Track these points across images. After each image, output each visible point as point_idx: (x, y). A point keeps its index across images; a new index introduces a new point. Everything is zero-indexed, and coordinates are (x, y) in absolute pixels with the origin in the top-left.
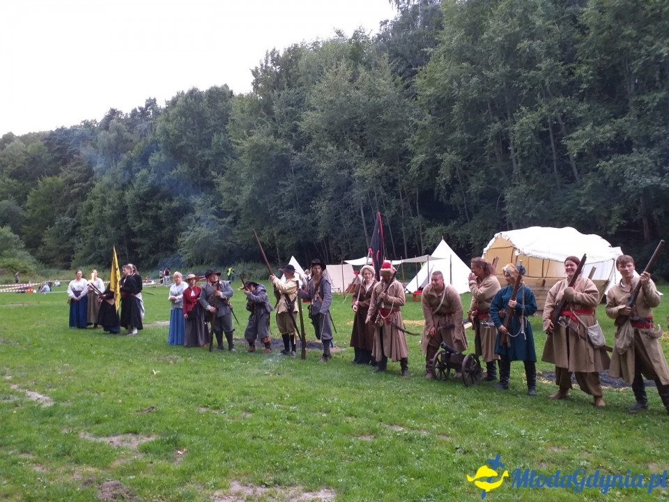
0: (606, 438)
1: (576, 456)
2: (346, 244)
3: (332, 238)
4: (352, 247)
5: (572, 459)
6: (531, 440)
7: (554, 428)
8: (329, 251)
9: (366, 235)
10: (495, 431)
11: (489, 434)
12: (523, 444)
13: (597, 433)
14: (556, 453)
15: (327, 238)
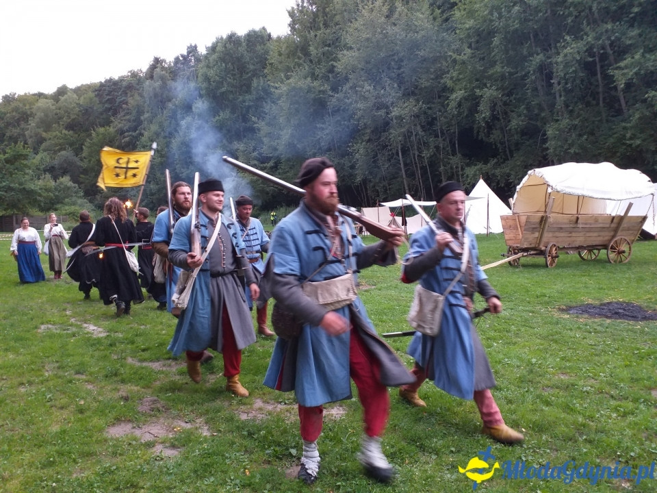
0: (615, 367)
1: (581, 383)
2: (384, 186)
3: (370, 181)
4: (389, 188)
5: (576, 385)
6: (539, 367)
7: (565, 357)
8: (367, 194)
9: (404, 176)
10: (506, 360)
11: (500, 362)
12: (531, 371)
13: (607, 362)
14: (562, 380)
15: (365, 181)
